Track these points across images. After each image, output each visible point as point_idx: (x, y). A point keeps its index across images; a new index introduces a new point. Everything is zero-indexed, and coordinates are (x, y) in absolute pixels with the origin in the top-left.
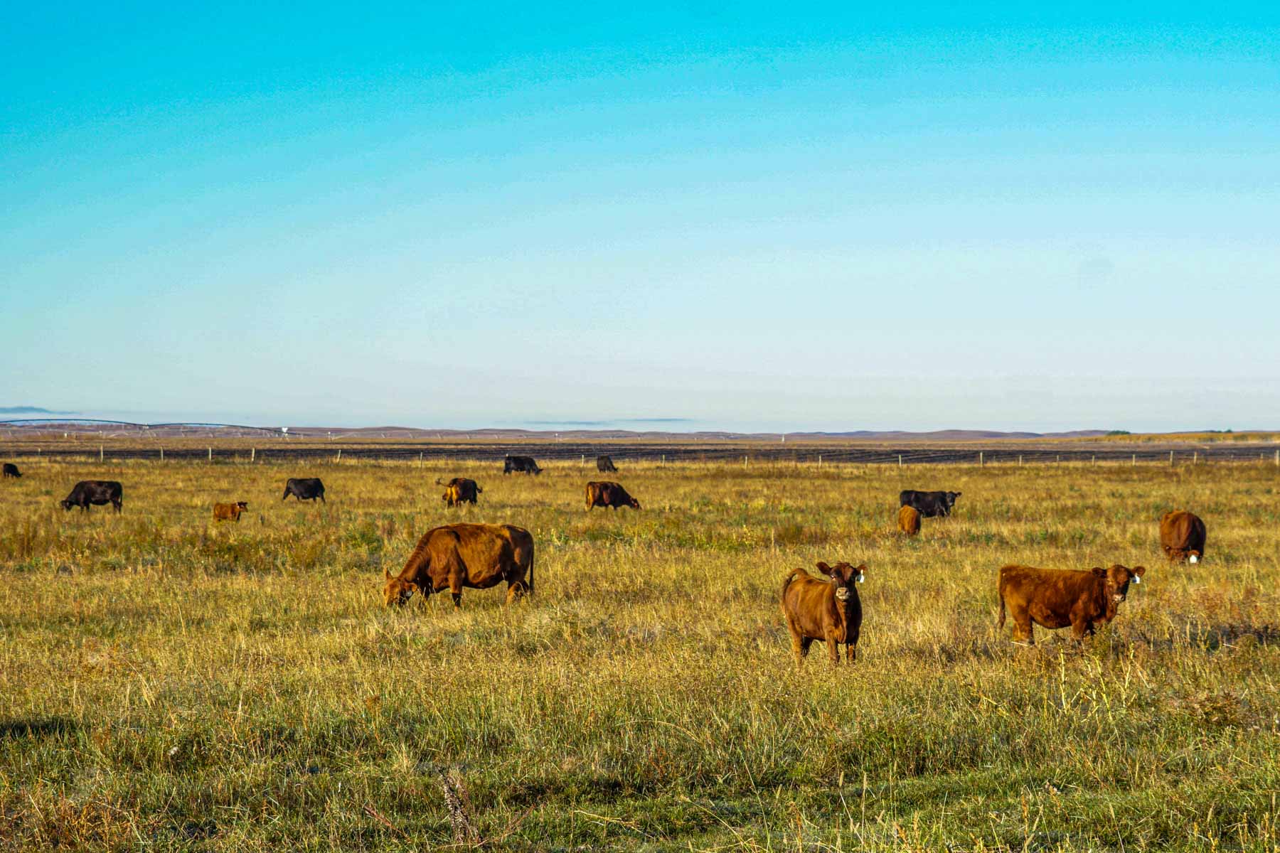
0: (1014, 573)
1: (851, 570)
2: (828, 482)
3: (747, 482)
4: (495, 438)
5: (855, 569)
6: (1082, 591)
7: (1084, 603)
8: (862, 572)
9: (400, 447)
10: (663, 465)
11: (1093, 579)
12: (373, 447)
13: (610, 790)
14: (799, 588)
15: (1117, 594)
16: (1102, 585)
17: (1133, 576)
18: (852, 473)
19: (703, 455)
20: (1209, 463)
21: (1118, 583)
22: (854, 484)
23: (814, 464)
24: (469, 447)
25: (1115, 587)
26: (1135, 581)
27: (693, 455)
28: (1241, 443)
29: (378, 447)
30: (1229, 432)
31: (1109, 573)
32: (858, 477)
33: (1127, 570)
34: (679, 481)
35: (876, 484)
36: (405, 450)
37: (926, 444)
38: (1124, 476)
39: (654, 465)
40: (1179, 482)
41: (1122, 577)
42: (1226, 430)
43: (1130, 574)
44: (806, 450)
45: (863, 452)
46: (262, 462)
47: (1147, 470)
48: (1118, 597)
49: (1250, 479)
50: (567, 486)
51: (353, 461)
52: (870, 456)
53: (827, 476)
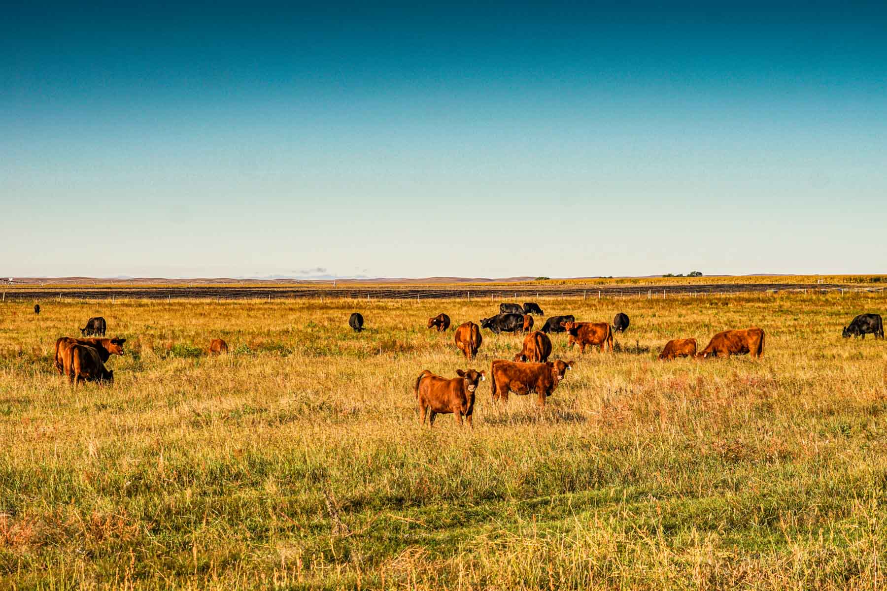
0: (501, 364)
1: (476, 374)
2: (381, 311)
3: (331, 312)
4: (150, 284)
5: (478, 373)
6: (540, 374)
7: (542, 381)
8: (483, 374)
9: (93, 290)
10: (269, 301)
11: (545, 368)
12: (75, 290)
13: (398, 503)
14: (427, 382)
15: (559, 375)
16: (550, 371)
17: (568, 366)
18: (394, 305)
19: (292, 294)
20: (608, 297)
21: (560, 370)
22: (398, 312)
23: (365, 300)
24: (138, 290)
25: (558, 372)
26: (569, 369)
27: (287, 295)
28: (622, 285)
29: (79, 290)
30: (611, 277)
31: (555, 364)
32: (398, 308)
33: (564, 363)
34: (288, 312)
35: (411, 312)
36: (97, 292)
37: (427, 287)
38: (562, 307)
39: (264, 301)
40: (596, 310)
41: (562, 366)
42: (609, 276)
43: (566, 365)
44: (355, 291)
45: (390, 291)
46: (10, 301)
47: (575, 302)
48: (559, 377)
49: (639, 308)
50: (217, 315)
51: (68, 300)
52: (395, 294)
53: (379, 308)
